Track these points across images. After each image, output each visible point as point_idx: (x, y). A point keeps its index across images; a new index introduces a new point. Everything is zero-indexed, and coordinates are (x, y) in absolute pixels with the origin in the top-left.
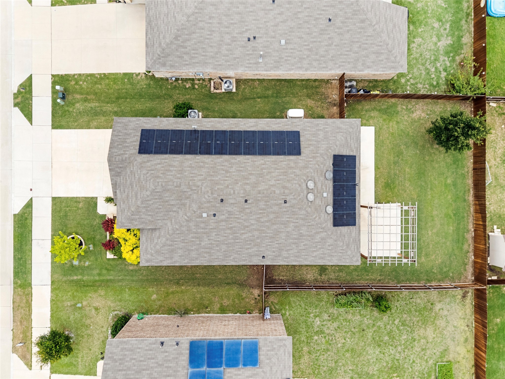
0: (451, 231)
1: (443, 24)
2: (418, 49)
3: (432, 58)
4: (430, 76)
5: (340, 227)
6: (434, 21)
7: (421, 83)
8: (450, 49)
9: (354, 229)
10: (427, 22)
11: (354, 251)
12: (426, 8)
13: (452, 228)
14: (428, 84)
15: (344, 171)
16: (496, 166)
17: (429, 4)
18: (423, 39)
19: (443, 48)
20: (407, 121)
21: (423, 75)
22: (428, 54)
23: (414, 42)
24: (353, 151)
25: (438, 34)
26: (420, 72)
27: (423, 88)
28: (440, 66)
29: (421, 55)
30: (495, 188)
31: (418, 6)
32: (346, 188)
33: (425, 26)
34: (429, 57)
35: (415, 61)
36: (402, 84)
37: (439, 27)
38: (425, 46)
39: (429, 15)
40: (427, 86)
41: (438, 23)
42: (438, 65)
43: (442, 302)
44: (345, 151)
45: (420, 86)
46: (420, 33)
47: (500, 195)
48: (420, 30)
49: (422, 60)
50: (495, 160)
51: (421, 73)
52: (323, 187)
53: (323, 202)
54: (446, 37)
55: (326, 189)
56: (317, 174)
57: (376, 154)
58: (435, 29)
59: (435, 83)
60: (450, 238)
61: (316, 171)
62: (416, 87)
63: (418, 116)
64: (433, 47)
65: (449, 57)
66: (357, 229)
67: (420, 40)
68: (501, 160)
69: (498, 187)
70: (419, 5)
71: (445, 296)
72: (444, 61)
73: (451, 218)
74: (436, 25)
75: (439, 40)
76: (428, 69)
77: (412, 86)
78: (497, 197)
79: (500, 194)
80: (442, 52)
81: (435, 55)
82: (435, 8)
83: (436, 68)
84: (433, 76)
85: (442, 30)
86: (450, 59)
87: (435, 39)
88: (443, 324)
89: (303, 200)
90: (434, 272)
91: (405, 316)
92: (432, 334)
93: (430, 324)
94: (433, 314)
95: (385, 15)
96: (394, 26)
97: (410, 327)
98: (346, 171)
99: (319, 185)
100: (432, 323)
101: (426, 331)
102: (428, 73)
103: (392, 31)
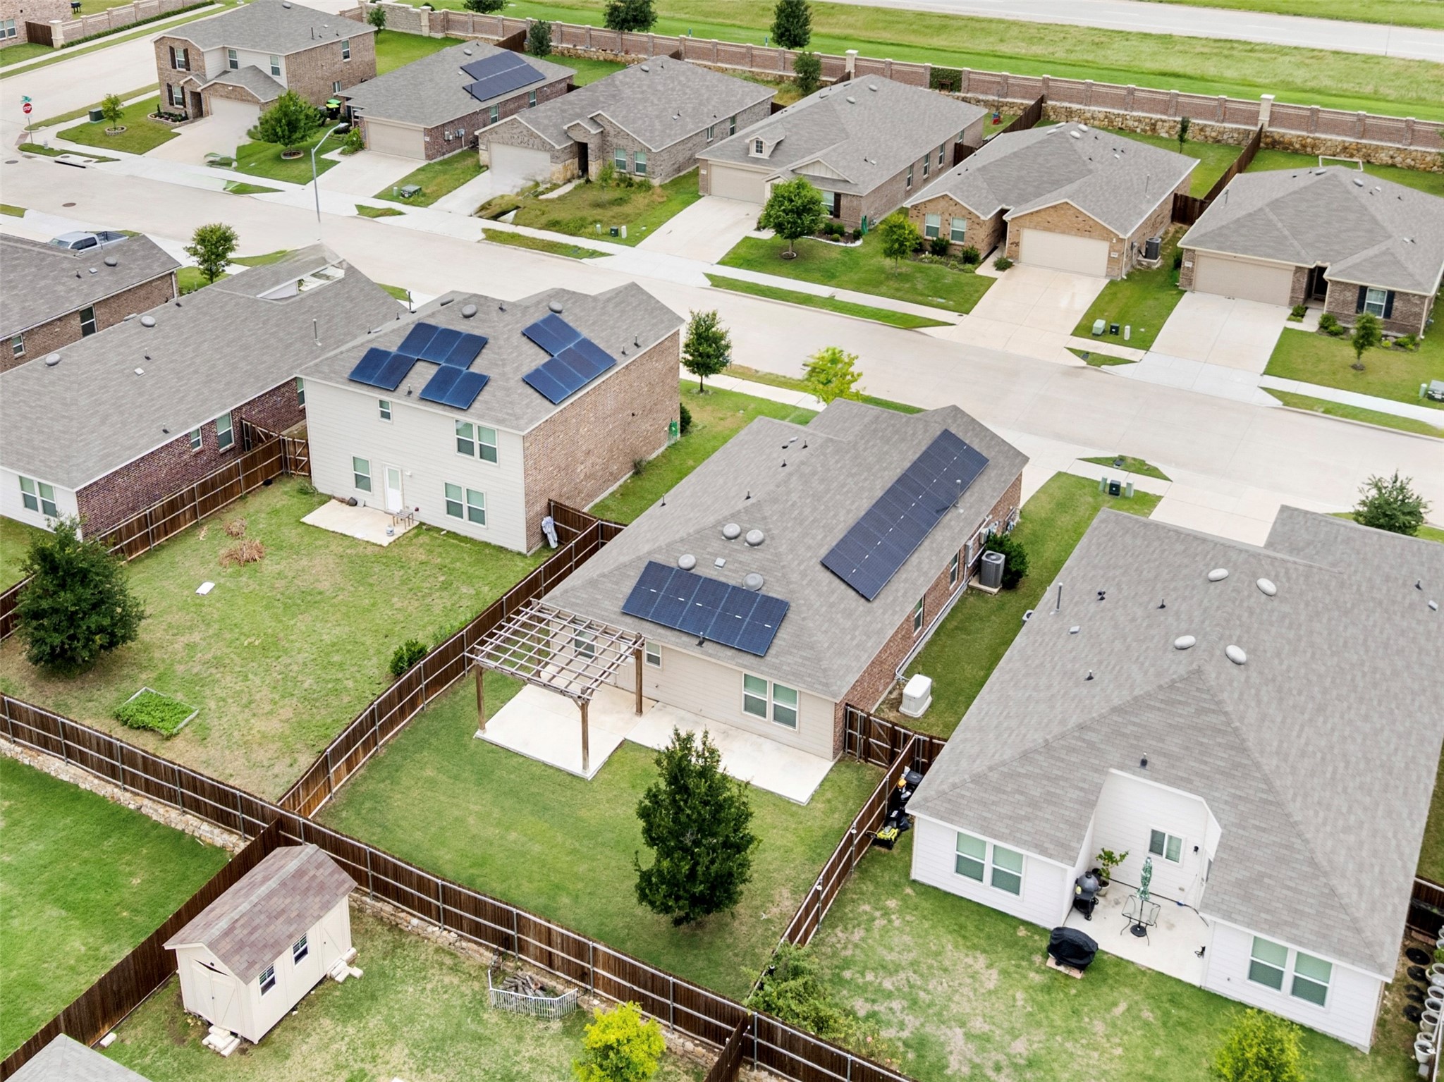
1: (1016, 1066)
2: (965, 968)
3: (922, 994)
4: (873, 969)
5: (638, 579)
6: (1035, 1046)
7: (863, 939)
8: (931, 1057)
9: (616, 609)
10: (1039, 1024)
12: (1084, 1041)
13: (448, 857)
14: (853, 955)
15: (746, 616)
16: (511, 1053)
17: (1096, 1055)
18: (990, 992)
19: (942, 1038)
20: (777, 870)
21: (885, 952)
22: (939, 988)
23: (989, 966)
24: (777, 656)
25: (988, 1040)
26: (897, 949)
27: (848, 941)
28: (891, 1009)
29: (946, 970)
30: (456, 1021)
31: (1096, 1022)
32: (710, 611)
33: (1031, 1014)
34: (930, 987)
35: (934, 948)
36: (883, 898)
37: (1013, 1052)
38: (965, 990)
39: (1059, 1038)
40: (849, 953)
41: (1025, 1053)
42: (896, 1005)
44: (784, 636)
45: (858, 935)
46: (1010, 992)
47: (427, 1025)
48: (1020, 995)
49: (930, 967)
50: (531, 1060)
51: (892, 949)
52: (735, 565)
53: (707, 557)
54: (970, 1061)
55: (730, 570)
56: (767, 560)
58: (1007, 1038)
59: (847, 974)
61: (775, 559)
62: (859, 925)
63: (777, 898)
64: (954, 1008)
65: (906, 1044)
67: (991, 986)
68: (518, 1073)
69: (450, 1032)
70: (1099, 1027)
72: (902, 1026)
74: (1020, 1047)
75: (969, 1036)
76: (897, 971)
77: (865, 917)
78: (428, 1015)
79: (432, 1026)
80: (929, 1029)
81: (929, 1006)
82: (1077, 1067)
83: (889, 995)
84: (870, 977)
85: (1001, 1058)
86: (900, 1044)
87: (978, 1025)
88: (261, 755)
89: (734, 517)
90: (384, 781)
91: (346, 699)
92: (263, 729)
93: (287, 732)
94: (298, 746)
95: (1066, 780)
96: (1034, 804)
97: (316, 700)
98: (742, 621)
99: (746, 557)
100: (283, 737)
101: (281, 721)
102: (884, 967)
103: (1022, 793)
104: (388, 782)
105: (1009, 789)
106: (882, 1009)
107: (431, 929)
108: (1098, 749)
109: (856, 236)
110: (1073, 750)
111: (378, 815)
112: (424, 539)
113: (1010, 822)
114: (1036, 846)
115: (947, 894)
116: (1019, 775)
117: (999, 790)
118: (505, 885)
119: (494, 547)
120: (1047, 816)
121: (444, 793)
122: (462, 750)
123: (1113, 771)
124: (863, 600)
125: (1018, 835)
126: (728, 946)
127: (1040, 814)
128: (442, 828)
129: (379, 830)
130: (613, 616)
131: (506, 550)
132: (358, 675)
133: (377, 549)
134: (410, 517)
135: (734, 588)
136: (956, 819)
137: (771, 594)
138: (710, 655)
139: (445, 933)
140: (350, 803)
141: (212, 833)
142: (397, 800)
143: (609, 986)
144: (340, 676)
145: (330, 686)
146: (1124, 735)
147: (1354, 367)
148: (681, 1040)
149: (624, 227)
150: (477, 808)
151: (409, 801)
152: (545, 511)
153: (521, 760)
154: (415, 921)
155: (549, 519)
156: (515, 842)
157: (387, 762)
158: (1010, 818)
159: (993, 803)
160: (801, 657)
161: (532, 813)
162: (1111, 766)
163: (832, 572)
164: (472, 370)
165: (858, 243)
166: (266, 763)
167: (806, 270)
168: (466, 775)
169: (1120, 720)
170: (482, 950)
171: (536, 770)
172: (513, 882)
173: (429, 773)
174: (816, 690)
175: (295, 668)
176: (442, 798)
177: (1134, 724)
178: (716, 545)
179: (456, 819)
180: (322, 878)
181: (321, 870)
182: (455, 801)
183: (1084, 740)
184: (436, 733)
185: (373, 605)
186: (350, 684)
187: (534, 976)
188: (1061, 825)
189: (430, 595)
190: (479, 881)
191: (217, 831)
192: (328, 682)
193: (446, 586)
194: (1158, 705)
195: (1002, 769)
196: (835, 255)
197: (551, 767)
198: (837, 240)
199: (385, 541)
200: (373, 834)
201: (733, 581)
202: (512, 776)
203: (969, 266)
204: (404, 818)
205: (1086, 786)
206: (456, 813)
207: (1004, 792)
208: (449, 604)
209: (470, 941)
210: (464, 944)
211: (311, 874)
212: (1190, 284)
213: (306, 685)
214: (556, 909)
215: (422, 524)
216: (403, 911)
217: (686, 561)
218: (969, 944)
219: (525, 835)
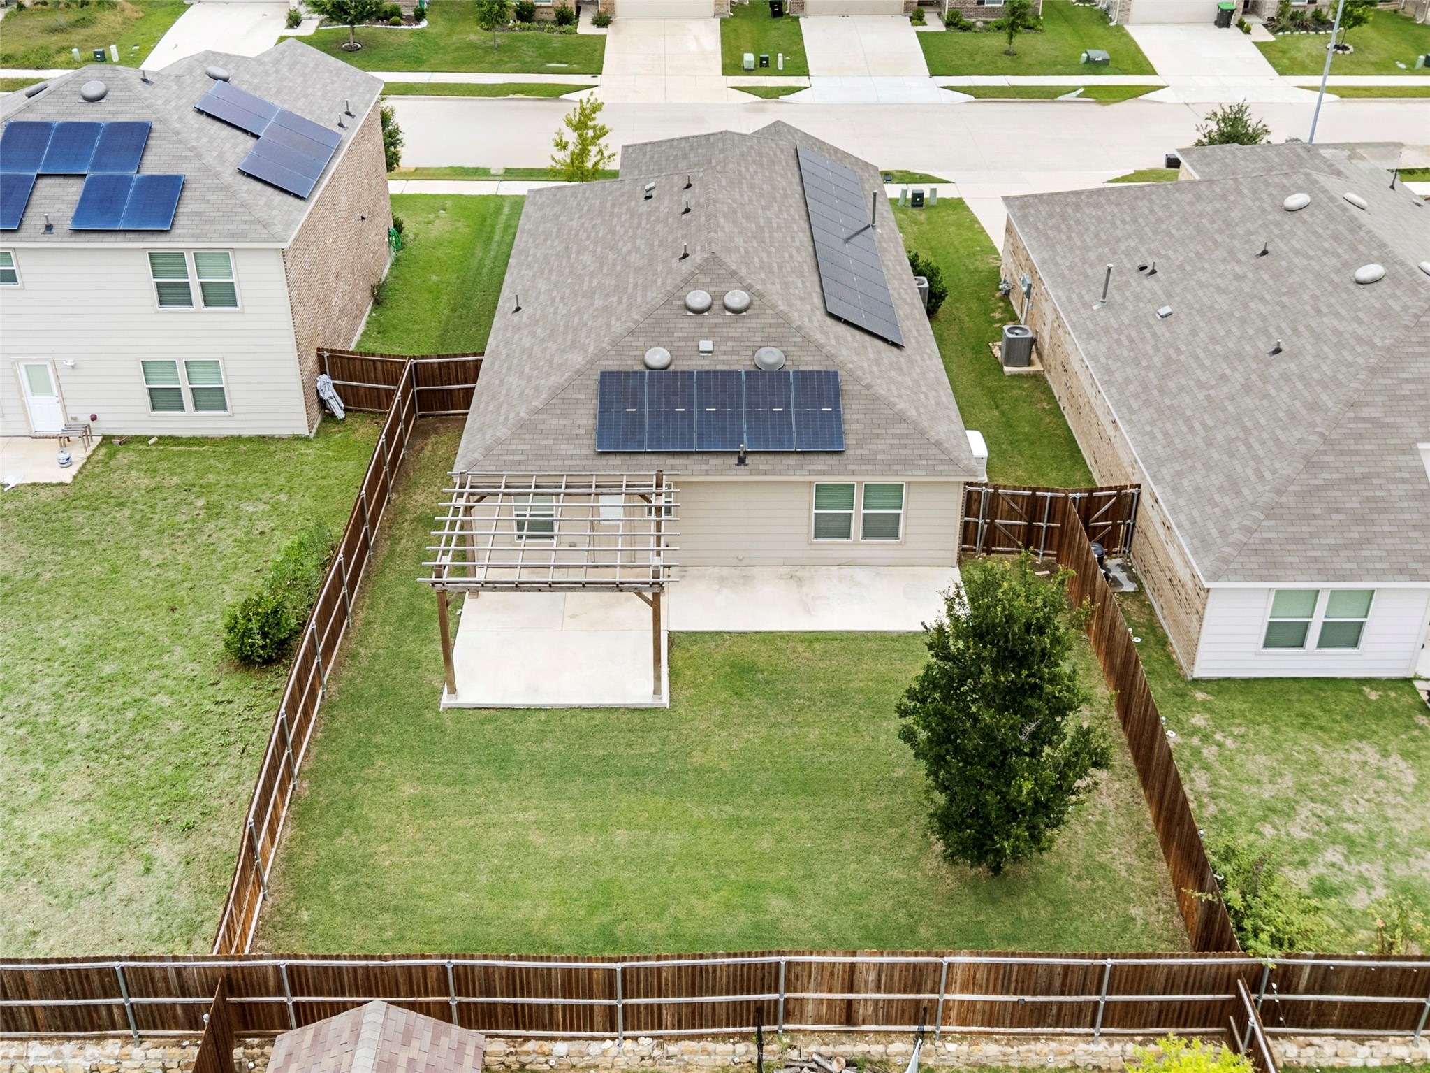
0: (524, 909)
2: (1361, 768)
3: (1348, 826)
4: (1264, 818)
5: (596, 402)
7: (1213, 783)
9: (584, 452)
11: (508, 452)
13: (541, 913)
14: (1221, 811)
15: (788, 405)
18: (1417, 787)
21: (1254, 789)
22: (1361, 810)
23: (1384, 753)
24: (860, 444)
26: (1264, 778)
28: (1332, 864)
32: (731, 414)
34: (1350, 813)
35: (1303, 757)
36: (1182, 716)
38: (1389, 798)
40: (1212, 809)
42: (1332, 855)
43: (181, 868)
44: (855, 416)
45: (1200, 779)
49: (1323, 785)
51: (1258, 781)
52: (730, 343)
53: (683, 344)
55: (725, 353)
56: (771, 325)
57: (867, 636)
60: (491, 909)
61: (780, 321)
62: (1189, 765)
66: (583, 462)
67: (1410, 778)
71: (205, 883)
72: (1366, 882)
73: (593, 909)
76: (1291, 808)
77: (1186, 751)
80: (1400, 870)
81: (1372, 839)
83: (1312, 846)
84: (1268, 831)
88: (71, 876)
89: (690, 282)
90: (339, 834)
91: (176, 727)
92: (48, 828)
93: (102, 818)
94: (139, 833)
95: (1378, 475)
96: (1360, 519)
97: (121, 744)
98: (787, 413)
99: (737, 329)
100: (96, 830)
101: (75, 803)
102: (1273, 810)
103: (1338, 511)
104: (347, 832)
105: (1318, 511)
106: (1322, 870)
107: (595, 1048)
108: (1388, 425)
109: (419, 16)
110: (1359, 437)
111: (369, 893)
112: (124, 458)
113: (1351, 553)
114: (1401, 572)
115: (1247, 681)
116: (1318, 488)
117: (1309, 517)
118: (668, 920)
119: (250, 439)
120: (1387, 529)
121: (459, 813)
122: (437, 736)
123: (1421, 446)
124: (894, 349)
125: (1370, 566)
126: (1059, 870)
127: (1377, 529)
128: (496, 870)
129: (387, 918)
130: (589, 462)
131: (272, 438)
132: (169, 683)
133: (59, 490)
134: (86, 433)
135: (748, 373)
136: (1278, 572)
137: (802, 368)
138: (759, 473)
139: (628, 1044)
140: (301, 893)
141: (58, 1055)
142: (384, 857)
143: (967, 1014)
144: (137, 693)
145: (130, 715)
146: (1404, 397)
147: (1007, 53)
148: (1117, 1047)
149: (113, 48)
150: (531, 816)
151: (407, 849)
152: (316, 367)
153: (543, 716)
154: (561, 1048)
155: (324, 378)
156: (632, 844)
157: (323, 800)
158: (1345, 547)
159: (1312, 535)
160: (894, 436)
161: (622, 788)
162: (1417, 440)
163: (847, 323)
164: (146, 172)
165: (424, 24)
166: (92, 885)
167: (384, 60)
168: (473, 771)
169: (1389, 381)
170: (710, 1046)
171: (582, 722)
172: (674, 910)
173: (409, 790)
174: (941, 473)
175: (44, 708)
176: (461, 822)
177: (1407, 381)
178: (687, 325)
179: (510, 846)
180: (423, 1058)
181: (415, 1044)
182: (483, 819)
183: (1364, 420)
184: (373, 726)
185: (114, 570)
186: (165, 700)
187: (823, 1049)
188: (1411, 534)
189: (200, 529)
190: (620, 930)
191: (68, 1048)
192: (120, 711)
193: (214, 511)
194: (1417, 349)
195: (1291, 488)
196: (405, 39)
197: (597, 709)
198: (399, 24)
199: (67, 476)
200: (382, 928)
201: (741, 364)
202: (547, 745)
203: (567, 27)
204: (420, 880)
205: (1406, 475)
206: (503, 837)
207: (1315, 517)
208: (239, 534)
209: (678, 1039)
210: (672, 1048)
211: (403, 1060)
212: (802, 9)
213: (83, 728)
214: (774, 925)
215: (107, 439)
216: (527, 1039)
217: (658, 357)
218: (1335, 735)
219: (639, 827)
